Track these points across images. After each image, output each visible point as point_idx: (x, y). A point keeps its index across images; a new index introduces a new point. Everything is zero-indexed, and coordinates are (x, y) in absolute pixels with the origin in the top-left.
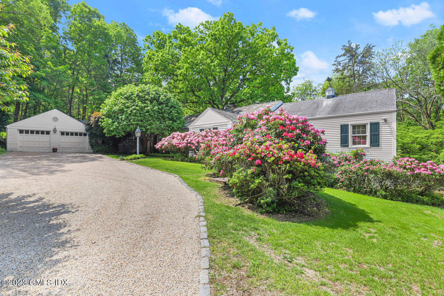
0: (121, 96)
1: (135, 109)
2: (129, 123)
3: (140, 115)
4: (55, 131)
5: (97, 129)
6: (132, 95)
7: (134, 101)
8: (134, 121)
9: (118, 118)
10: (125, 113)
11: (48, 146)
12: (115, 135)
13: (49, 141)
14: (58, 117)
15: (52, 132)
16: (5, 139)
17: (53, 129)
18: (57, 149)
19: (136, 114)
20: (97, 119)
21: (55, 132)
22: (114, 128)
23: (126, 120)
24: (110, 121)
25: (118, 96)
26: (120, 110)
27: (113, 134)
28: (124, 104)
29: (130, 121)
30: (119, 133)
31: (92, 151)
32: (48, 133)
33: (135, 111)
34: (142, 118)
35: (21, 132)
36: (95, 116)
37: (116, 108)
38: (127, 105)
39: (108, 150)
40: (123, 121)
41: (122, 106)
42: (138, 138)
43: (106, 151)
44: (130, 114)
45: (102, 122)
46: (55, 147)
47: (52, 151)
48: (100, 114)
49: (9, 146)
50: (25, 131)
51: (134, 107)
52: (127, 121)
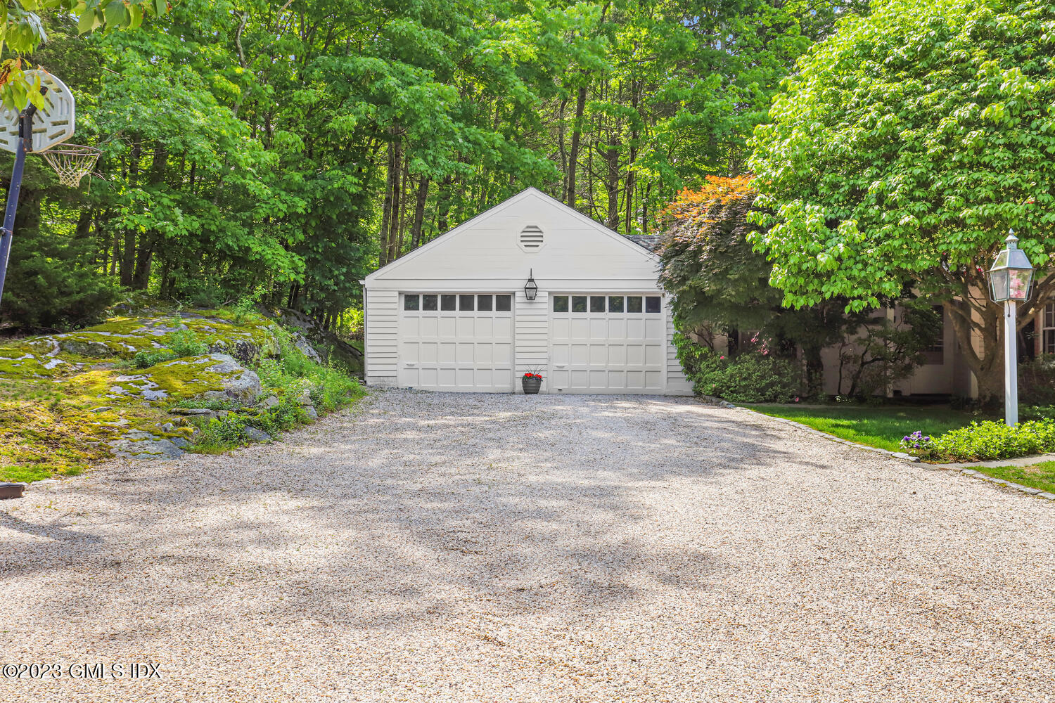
0: (865, 63)
1: (969, 124)
2: (931, 219)
3: (1009, 154)
4: (532, 293)
5: (726, 271)
6: (943, 37)
7: (964, 72)
8: (969, 204)
9: (856, 195)
10: (904, 155)
11: (506, 364)
12: (842, 300)
13: (508, 339)
14: (541, 227)
15: (518, 301)
16: (360, 337)
17: (523, 284)
18: (539, 378)
19: (979, 151)
20: (723, 214)
21: (531, 298)
22: (839, 259)
23: (913, 199)
24: (814, 215)
25: (847, 63)
26: (871, 144)
27: (830, 290)
28: (895, 103)
29: (938, 203)
30: (865, 283)
31: (687, 387)
32: (504, 302)
33: (974, 133)
34: (1030, 174)
35: (411, 301)
36: (712, 202)
37: (843, 138)
38: (910, 104)
39: (772, 384)
40: (894, 206)
41: (887, 117)
42: (1011, 311)
43: (762, 391)
44: (938, 160)
45: (762, 230)
46: (532, 369)
47: (519, 386)
48: (743, 186)
49: (373, 366)
50: (425, 296)
51: (965, 112)
52: (919, 207)
